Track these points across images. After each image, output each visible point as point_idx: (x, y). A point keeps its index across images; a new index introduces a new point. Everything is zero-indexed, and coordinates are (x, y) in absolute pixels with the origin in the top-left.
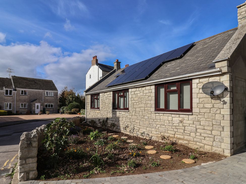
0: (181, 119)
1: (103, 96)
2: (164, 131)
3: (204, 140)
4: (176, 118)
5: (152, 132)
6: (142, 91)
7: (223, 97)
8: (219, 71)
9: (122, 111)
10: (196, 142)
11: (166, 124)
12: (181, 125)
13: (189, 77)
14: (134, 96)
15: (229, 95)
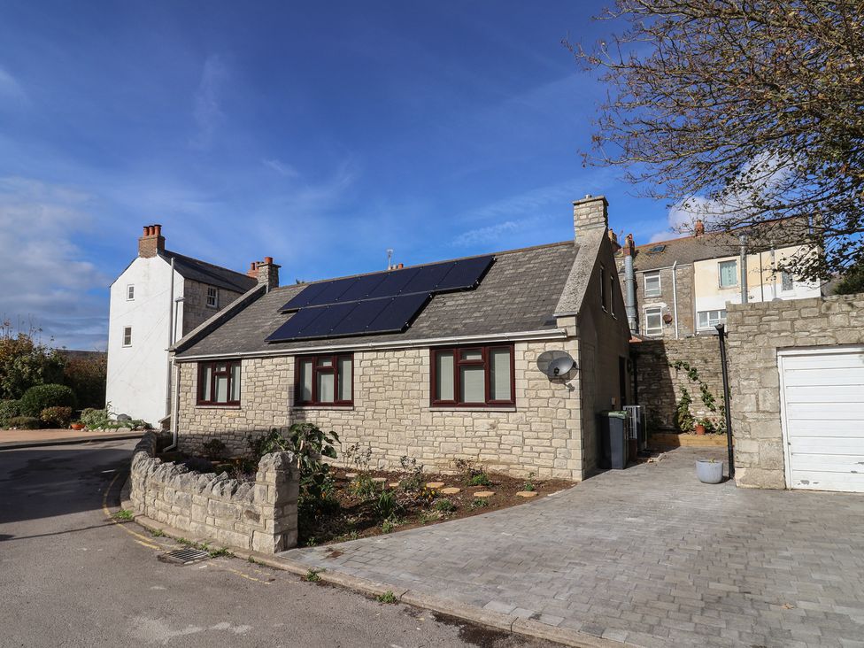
0: (493, 421)
1: (256, 368)
2: (455, 449)
3: (539, 458)
4: (482, 421)
5: (422, 456)
6: (396, 360)
7: (569, 379)
8: (563, 334)
9: (330, 408)
10: (523, 464)
11: (457, 435)
12: (492, 433)
13: (509, 337)
14: (371, 371)
15: (577, 376)
